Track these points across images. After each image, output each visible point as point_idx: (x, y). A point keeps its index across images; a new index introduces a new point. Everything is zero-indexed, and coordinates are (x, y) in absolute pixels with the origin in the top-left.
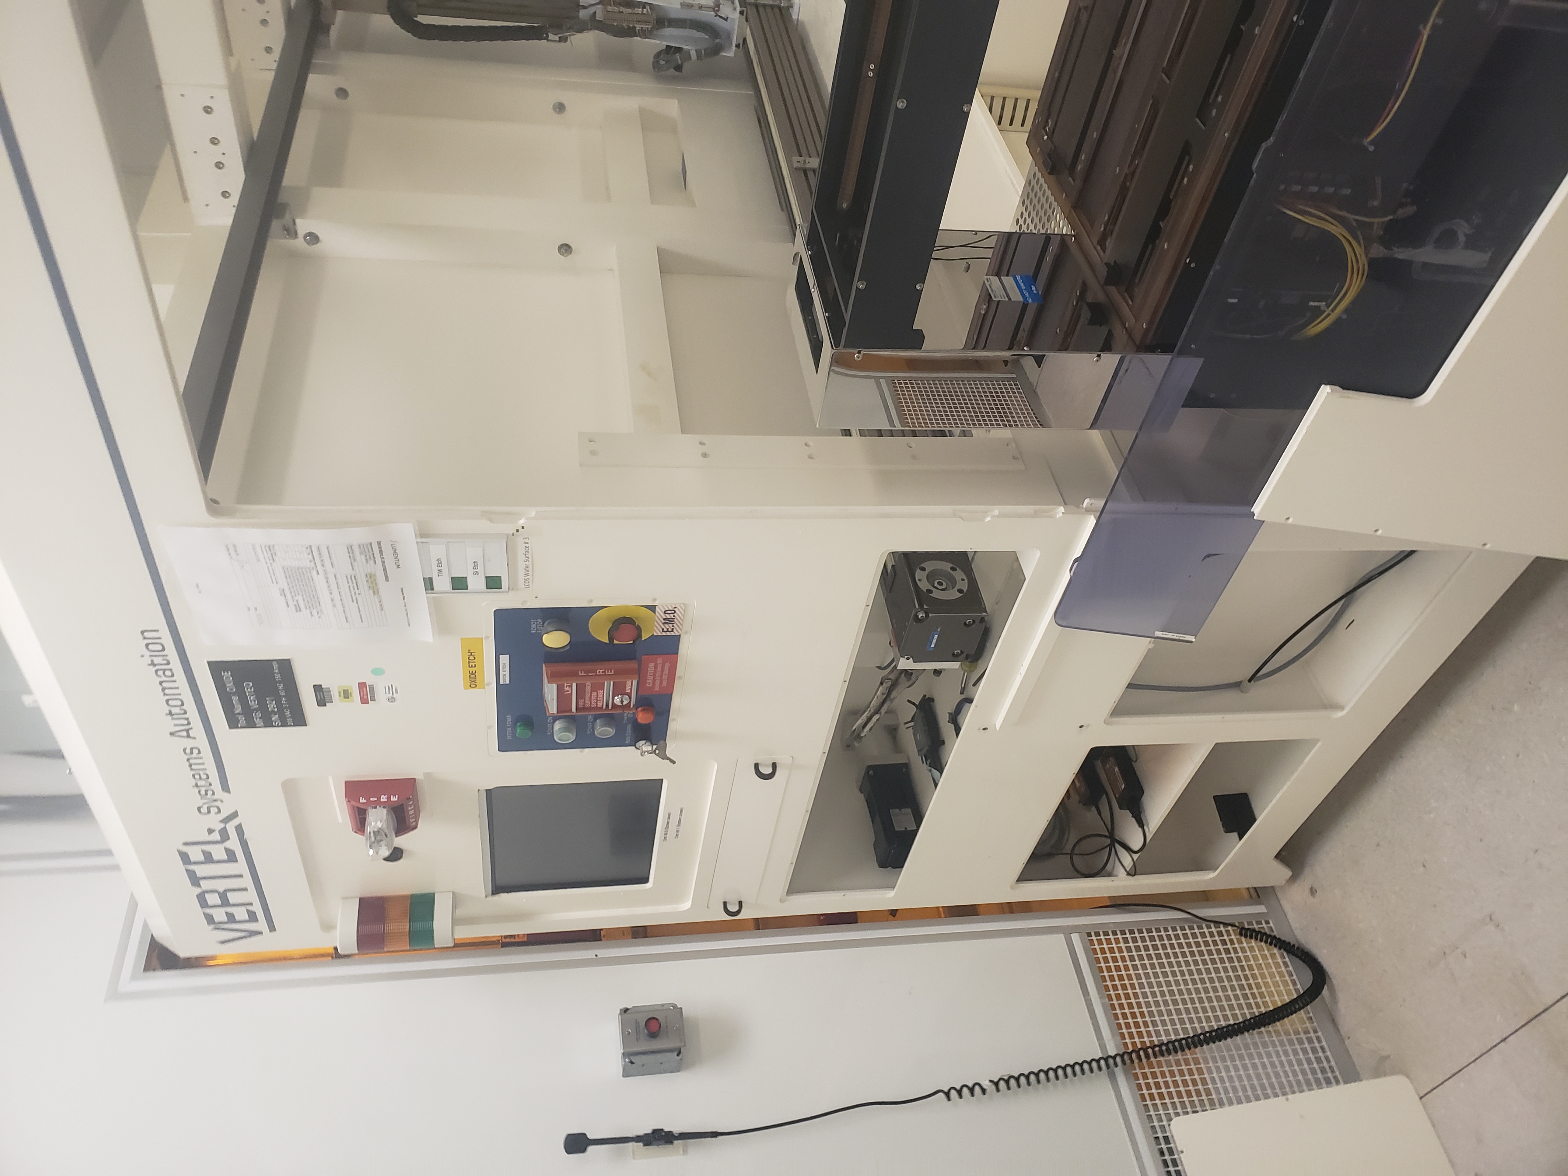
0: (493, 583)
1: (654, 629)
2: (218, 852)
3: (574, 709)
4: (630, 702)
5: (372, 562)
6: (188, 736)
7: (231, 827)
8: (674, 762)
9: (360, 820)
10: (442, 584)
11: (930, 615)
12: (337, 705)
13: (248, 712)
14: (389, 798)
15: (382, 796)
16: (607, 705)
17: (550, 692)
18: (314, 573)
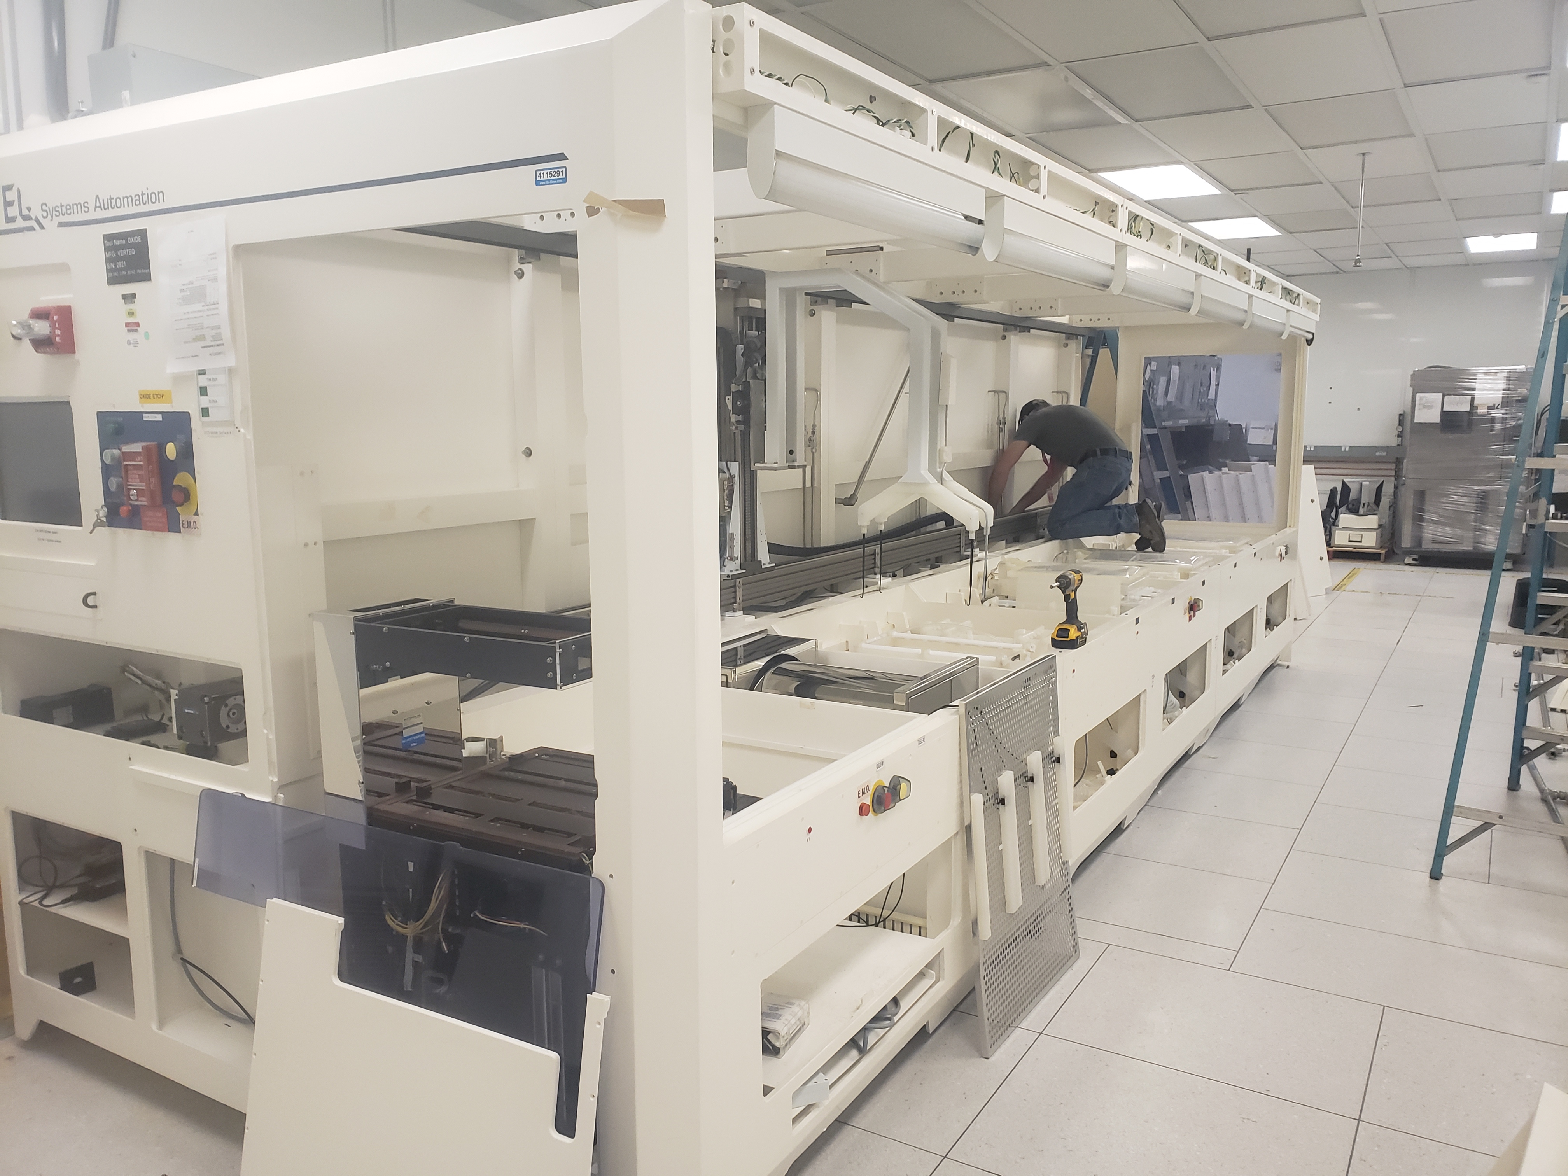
0: (205, 412)
1: (184, 514)
2: (13, 211)
3: (126, 463)
4: (132, 500)
5: (212, 339)
6: (96, 207)
7: (32, 223)
8: (91, 533)
9: (40, 314)
10: (203, 381)
11: (206, 706)
12: (124, 307)
13: (115, 248)
14: (58, 335)
15: (59, 331)
16: (130, 485)
17: (137, 447)
18: (203, 304)
